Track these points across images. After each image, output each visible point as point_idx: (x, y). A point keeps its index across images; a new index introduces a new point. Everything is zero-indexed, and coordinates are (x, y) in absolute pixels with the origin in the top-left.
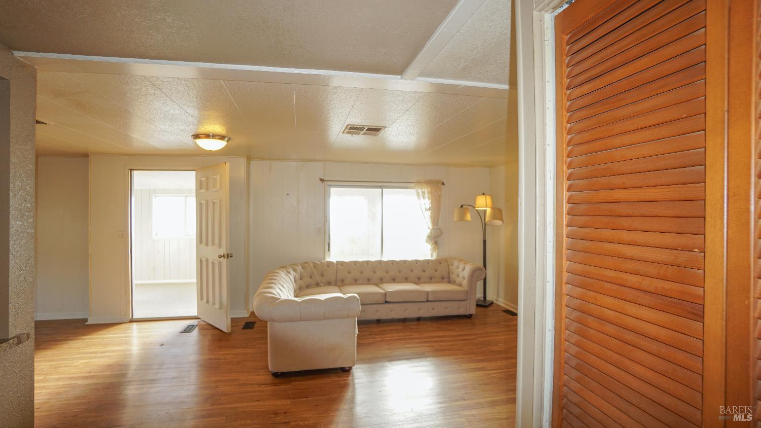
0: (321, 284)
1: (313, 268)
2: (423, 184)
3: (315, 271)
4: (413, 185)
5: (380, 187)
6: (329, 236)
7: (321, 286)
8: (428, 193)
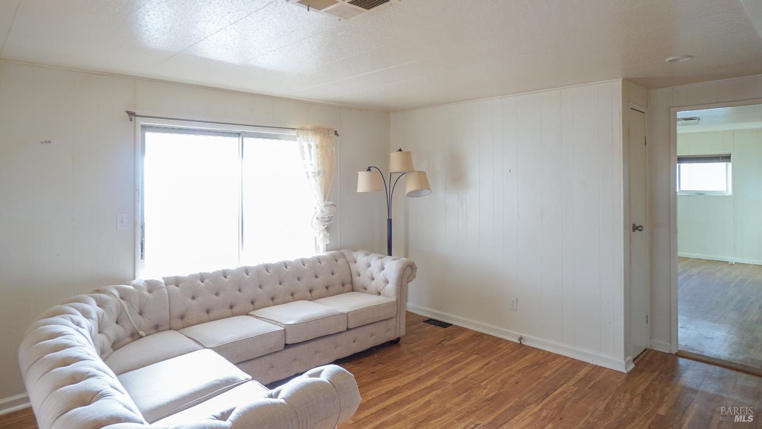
0: (142, 333)
1: (121, 300)
2: (309, 132)
3: (126, 308)
4: (294, 133)
5: (238, 134)
6: (143, 227)
7: (141, 337)
8: (317, 147)
